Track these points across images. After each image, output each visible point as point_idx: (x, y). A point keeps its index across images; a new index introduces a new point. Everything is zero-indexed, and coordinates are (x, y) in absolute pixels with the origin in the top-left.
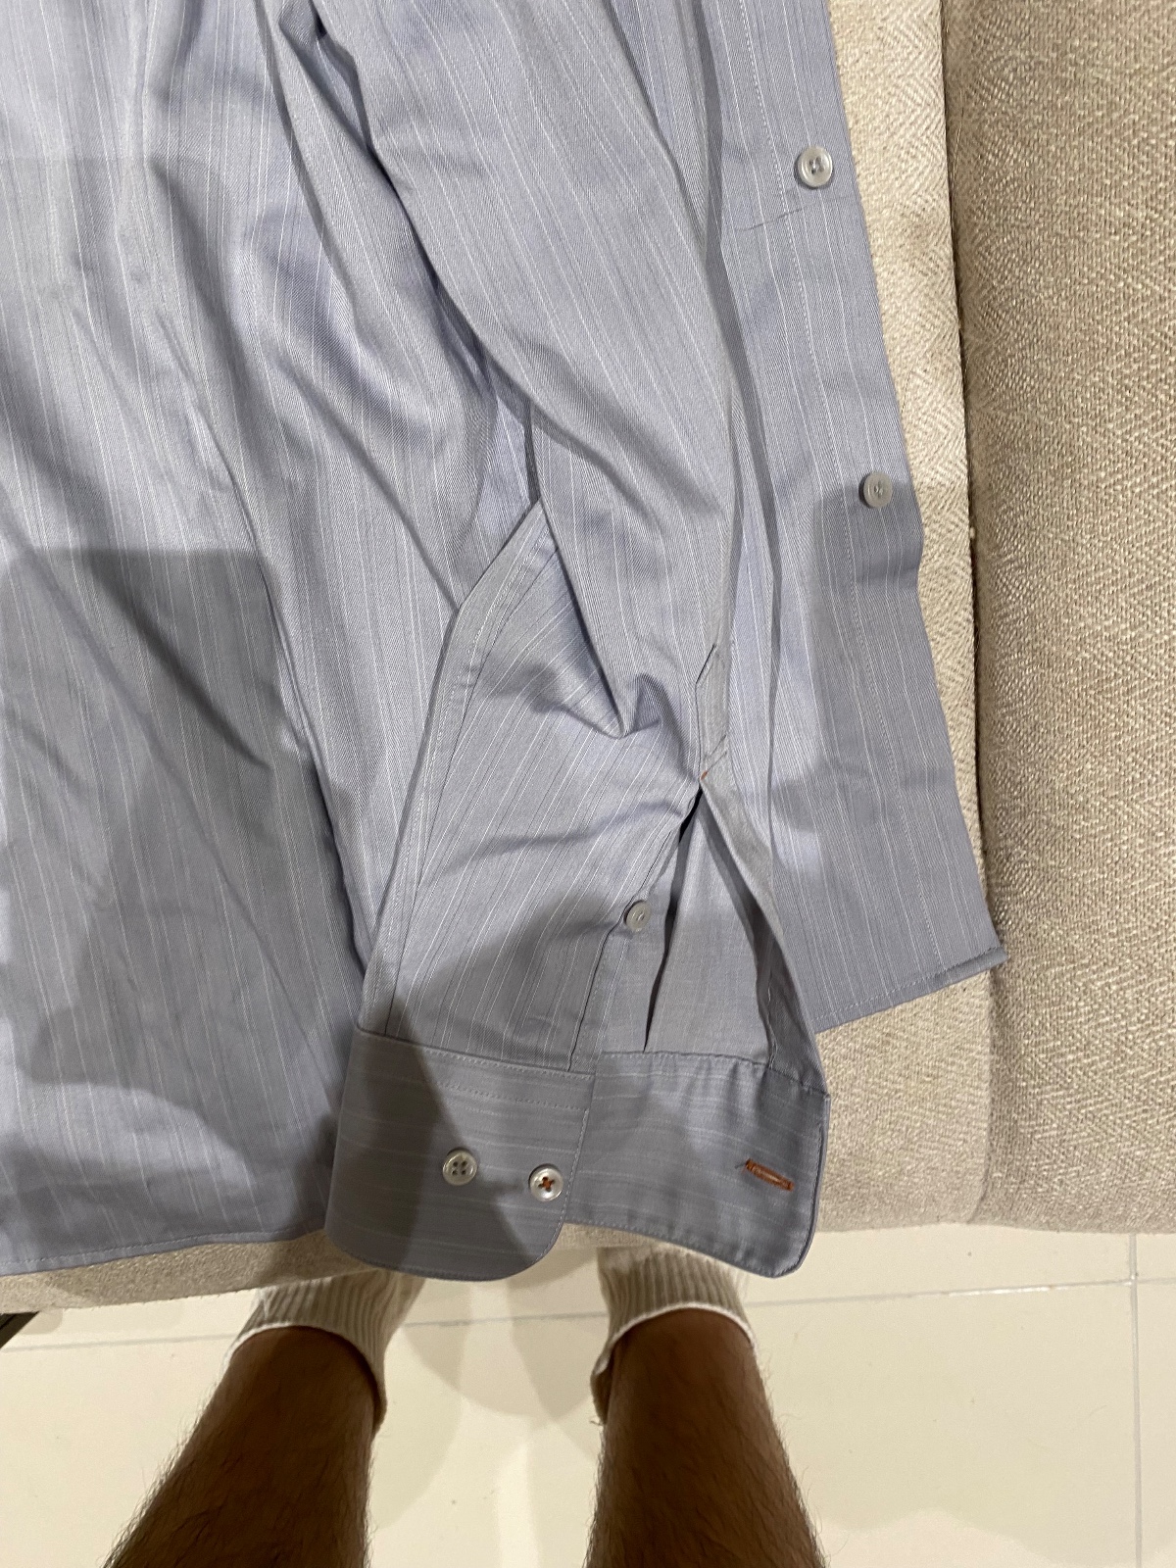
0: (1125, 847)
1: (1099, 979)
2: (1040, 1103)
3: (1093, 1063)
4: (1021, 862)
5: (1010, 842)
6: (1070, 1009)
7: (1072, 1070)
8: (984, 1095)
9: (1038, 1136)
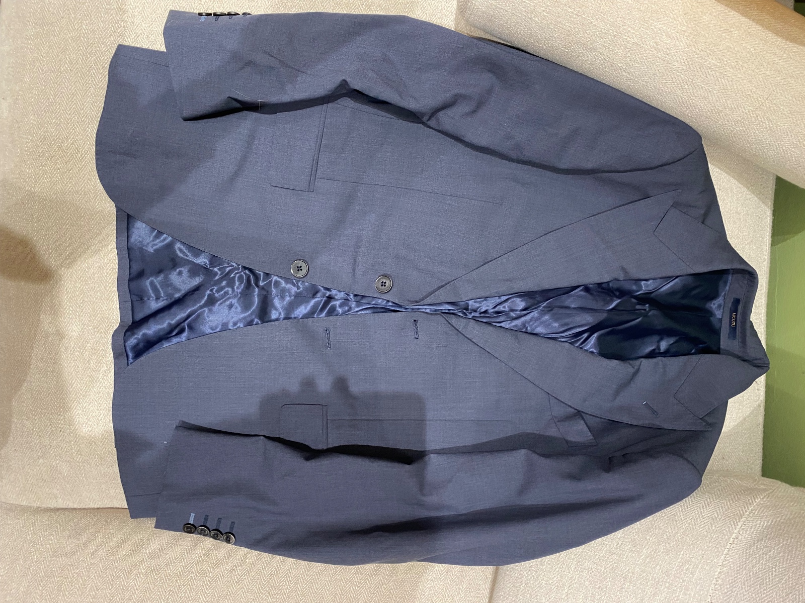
0: (91, 547)
1: (54, 538)
2: (19, 519)
3: (29, 535)
4: (92, 519)
5: (99, 516)
6: (46, 530)
7: (28, 529)
8: (24, 503)
9: (9, 518)
